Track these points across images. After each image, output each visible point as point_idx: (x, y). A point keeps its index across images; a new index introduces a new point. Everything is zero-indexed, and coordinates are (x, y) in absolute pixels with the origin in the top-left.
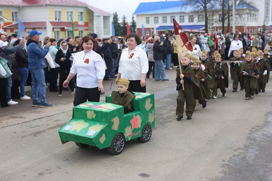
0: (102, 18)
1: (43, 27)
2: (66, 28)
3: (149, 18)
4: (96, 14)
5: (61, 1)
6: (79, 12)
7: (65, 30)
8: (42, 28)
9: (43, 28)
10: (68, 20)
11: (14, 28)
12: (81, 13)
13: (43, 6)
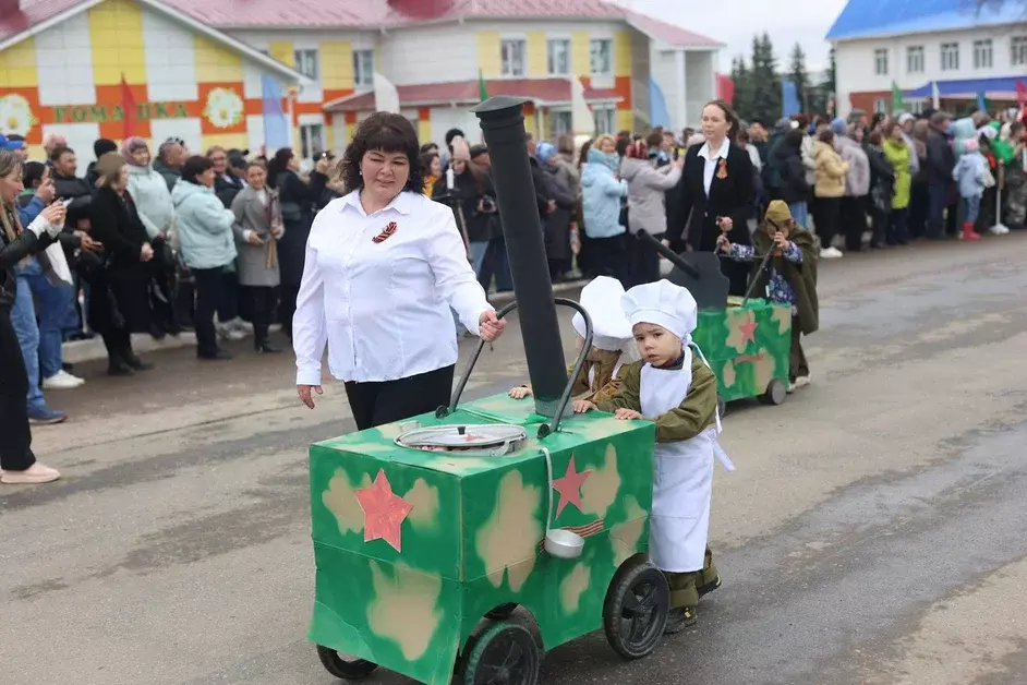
0: (680, 59)
1: (453, 102)
2: (539, 103)
3: (885, 51)
4: (657, 46)
5: (542, 4)
6: (594, 41)
7: (537, 111)
8: (449, 105)
9: (454, 106)
10: (551, 70)
11: (358, 107)
12: (605, 43)
13: (455, 23)
